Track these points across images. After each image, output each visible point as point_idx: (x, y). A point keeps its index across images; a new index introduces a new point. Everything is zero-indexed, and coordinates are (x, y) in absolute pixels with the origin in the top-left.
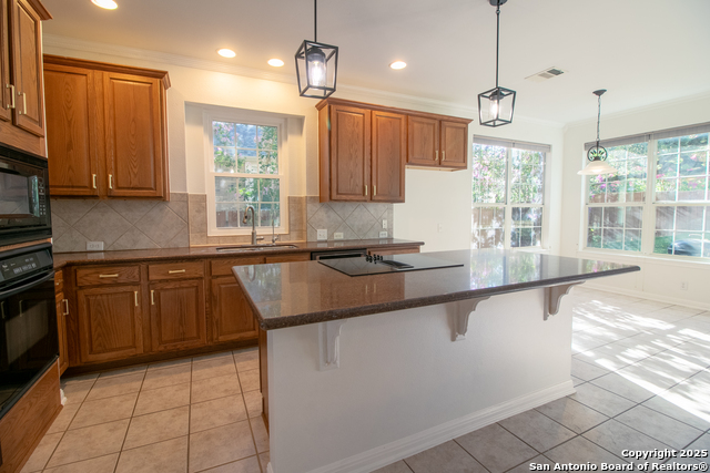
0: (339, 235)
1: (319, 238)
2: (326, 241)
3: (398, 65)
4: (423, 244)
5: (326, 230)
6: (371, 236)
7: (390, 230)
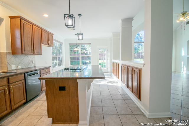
0: (20, 67)
1: (13, 69)
2: (15, 70)
3: (46, 15)
4: (51, 67)
5: (15, 65)
6: (30, 66)
7: (35, 64)
